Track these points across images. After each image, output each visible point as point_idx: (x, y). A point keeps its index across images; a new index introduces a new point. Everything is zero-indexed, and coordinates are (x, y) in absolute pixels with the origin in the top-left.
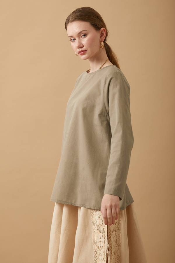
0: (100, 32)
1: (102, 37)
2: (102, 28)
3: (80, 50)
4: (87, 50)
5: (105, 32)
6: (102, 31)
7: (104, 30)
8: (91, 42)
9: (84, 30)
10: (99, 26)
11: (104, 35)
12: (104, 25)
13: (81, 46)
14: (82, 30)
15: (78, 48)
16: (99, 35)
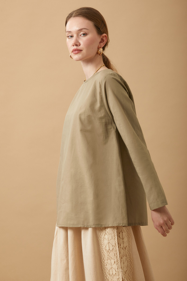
0: (101, 37)
1: (102, 44)
2: (104, 33)
3: (75, 47)
4: (82, 50)
5: (106, 39)
6: (103, 37)
7: (106, 36)
8: (90, 44)
9: (86, 28)
10: (102, 30)
11: (105, 42)
12: (106, 31)
13: (78, 44)
14: (84, 28)
15: (73, 45)
16: (99, 40)
